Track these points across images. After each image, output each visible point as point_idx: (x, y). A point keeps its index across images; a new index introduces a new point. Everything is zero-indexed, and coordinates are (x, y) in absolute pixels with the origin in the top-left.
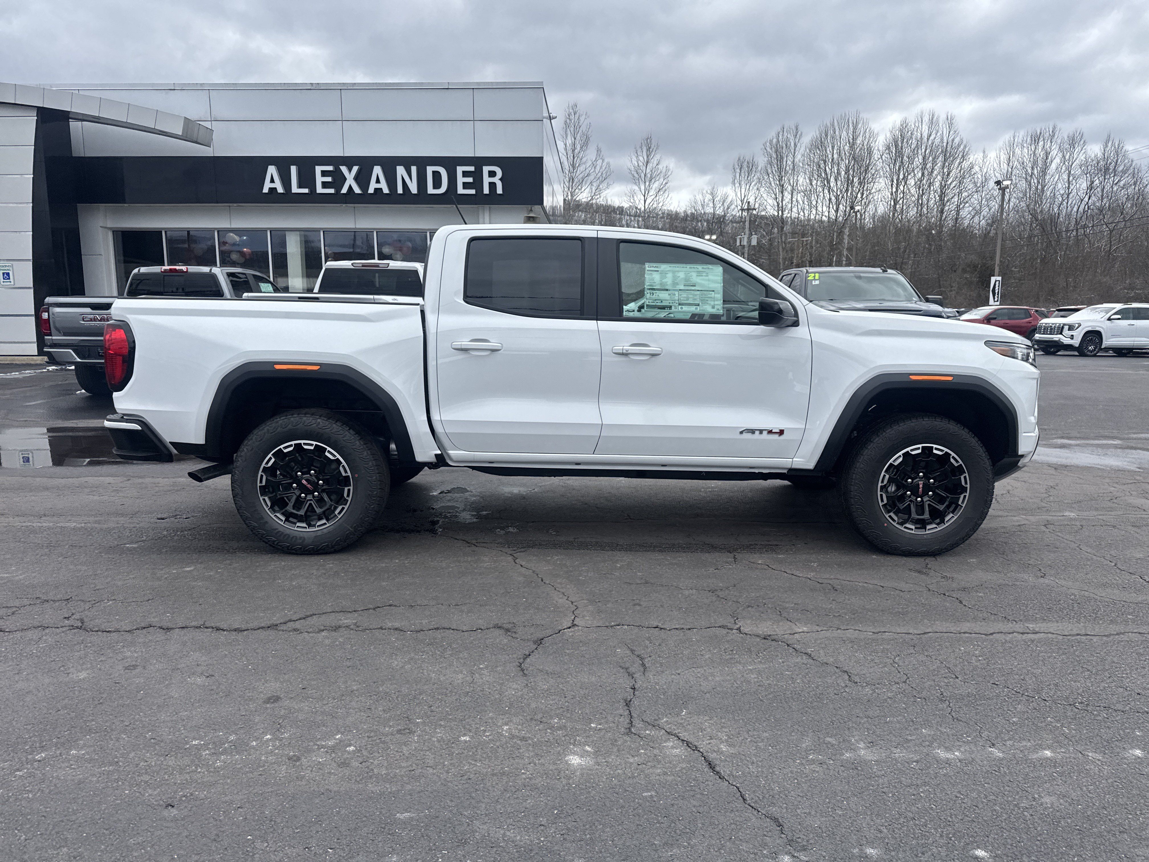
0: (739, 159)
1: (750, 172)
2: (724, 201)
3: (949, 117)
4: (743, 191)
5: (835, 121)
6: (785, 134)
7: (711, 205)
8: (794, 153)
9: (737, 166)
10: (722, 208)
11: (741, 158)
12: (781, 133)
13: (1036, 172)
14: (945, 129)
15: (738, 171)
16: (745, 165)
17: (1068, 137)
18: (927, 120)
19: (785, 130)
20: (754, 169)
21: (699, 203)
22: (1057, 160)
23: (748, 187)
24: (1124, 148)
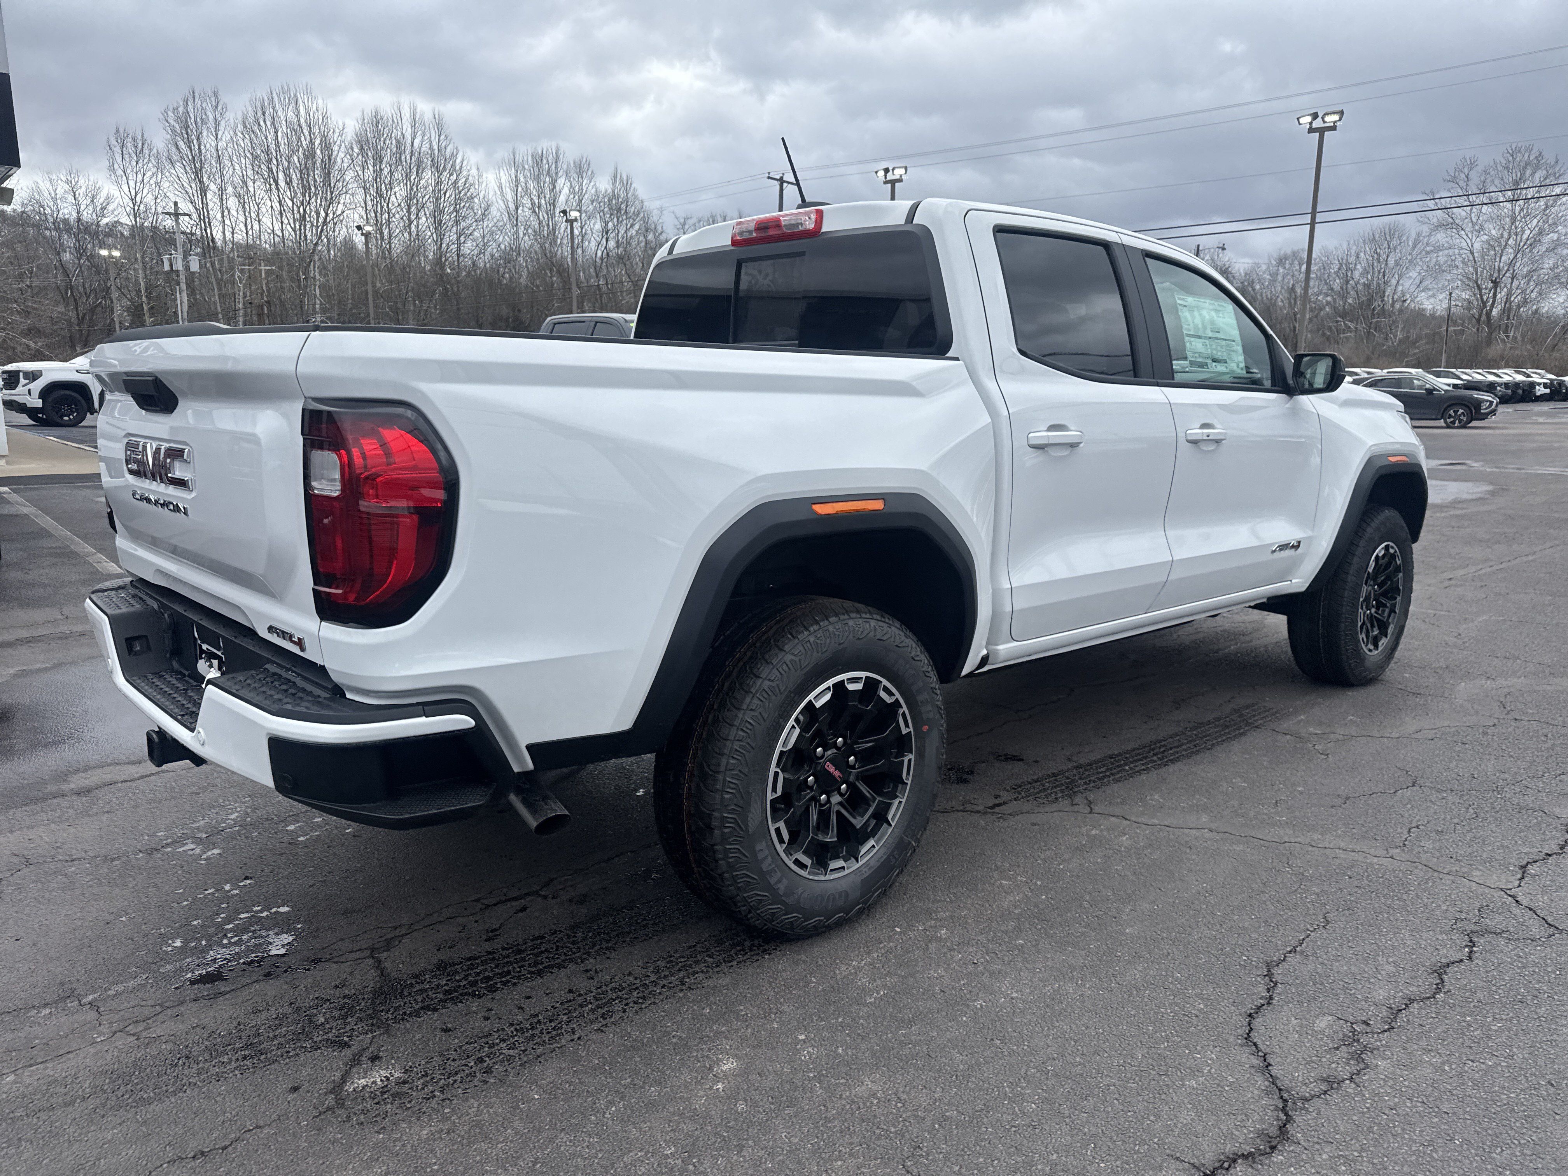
0: (118, 131)
1: (139, 153)
2: (94, 197)
3: (437, 116)
4: (132, 184)
5: (274, 95)
6: (198, 103)
7: (71, 199)
8: (216, 135)
9: (114, 142)
10: (91, 208)
11: (121, 131)
12: (191, 99)
13: (543, 202)
14: (432, 131)
15: (118, 150)
16: (129, 143)
17: (574, 163)
18: (408, 115)
19: (197, 95)
20: (146, 151)
21: (46, 194)
22: (566, 191)
23: (140, 177)
24: (633, 186)
